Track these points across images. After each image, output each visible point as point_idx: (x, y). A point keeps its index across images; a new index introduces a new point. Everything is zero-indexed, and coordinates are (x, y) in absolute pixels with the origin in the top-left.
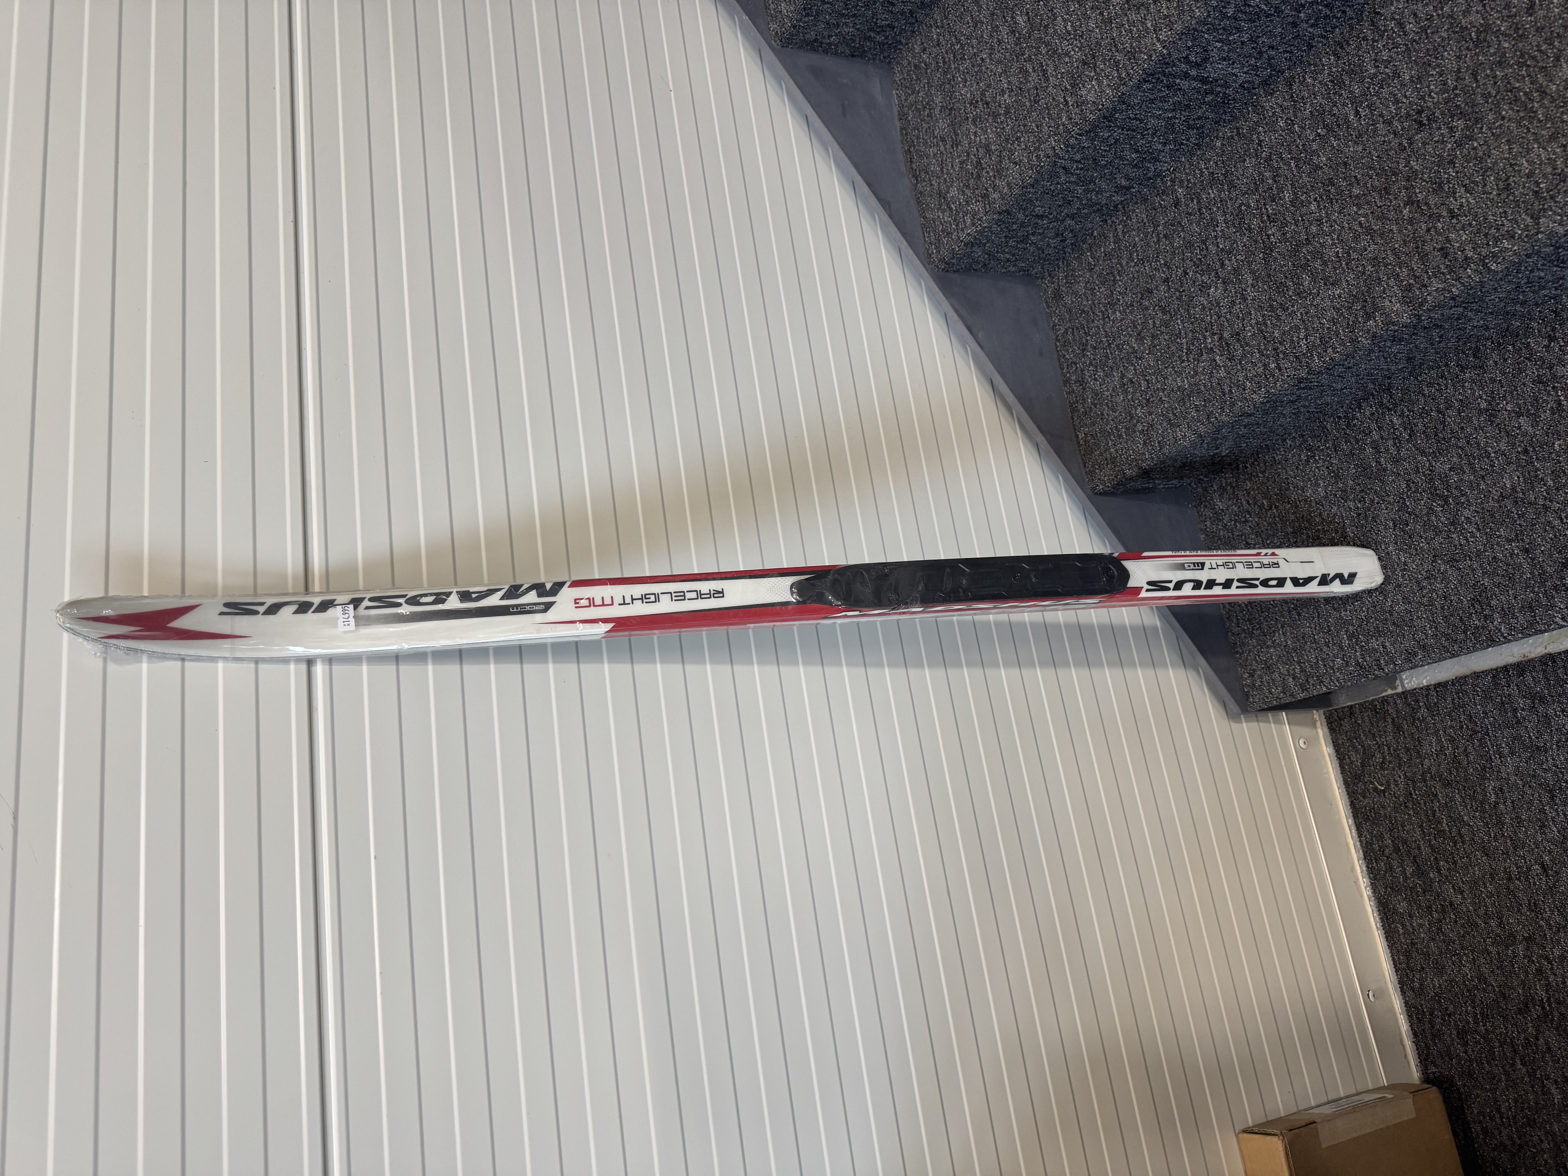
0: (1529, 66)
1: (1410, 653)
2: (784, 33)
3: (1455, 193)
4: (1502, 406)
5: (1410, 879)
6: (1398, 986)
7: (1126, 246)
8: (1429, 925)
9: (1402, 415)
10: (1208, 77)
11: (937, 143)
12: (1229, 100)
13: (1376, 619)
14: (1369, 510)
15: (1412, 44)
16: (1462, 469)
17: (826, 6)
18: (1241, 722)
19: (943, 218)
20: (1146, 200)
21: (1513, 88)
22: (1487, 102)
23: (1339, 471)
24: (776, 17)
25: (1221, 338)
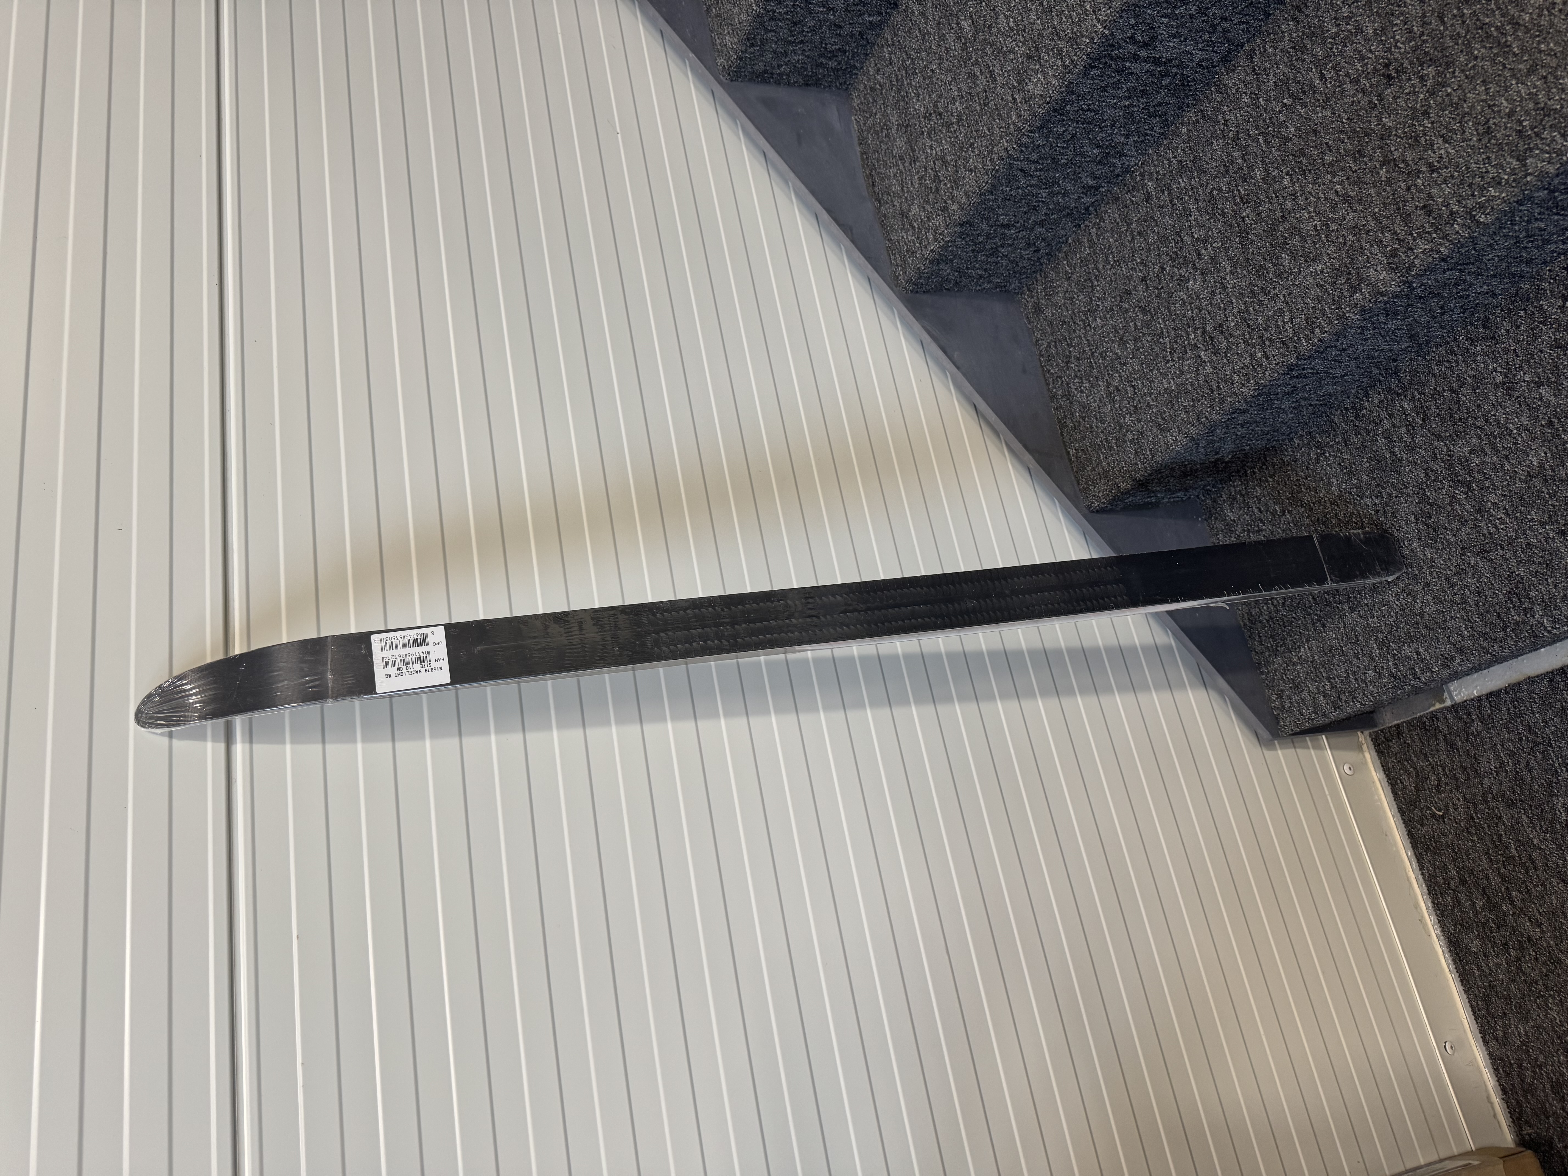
1: (1447, 658)
2: (731, 66)
3: (1432, 145)
4: (1519, 377)
5: (1481, 913)
6: (1480, 1035)
7: (1101, 249)
8: (1507, 964)
9: (1413, 399)
10: (1160, 57)
11: (896, 162)
12: (1189, 82)
13: (1407, 624)
14: (1387, 506)
16: (1483, 450)
17: (770, 35)
18: (1276, 749)
19: (907, 238)
20: (1117, 199)
21: (1484, 24)
22: (1457, 44)
23: (1351, 467)
24: (722, 51)
25: (1204, 332)
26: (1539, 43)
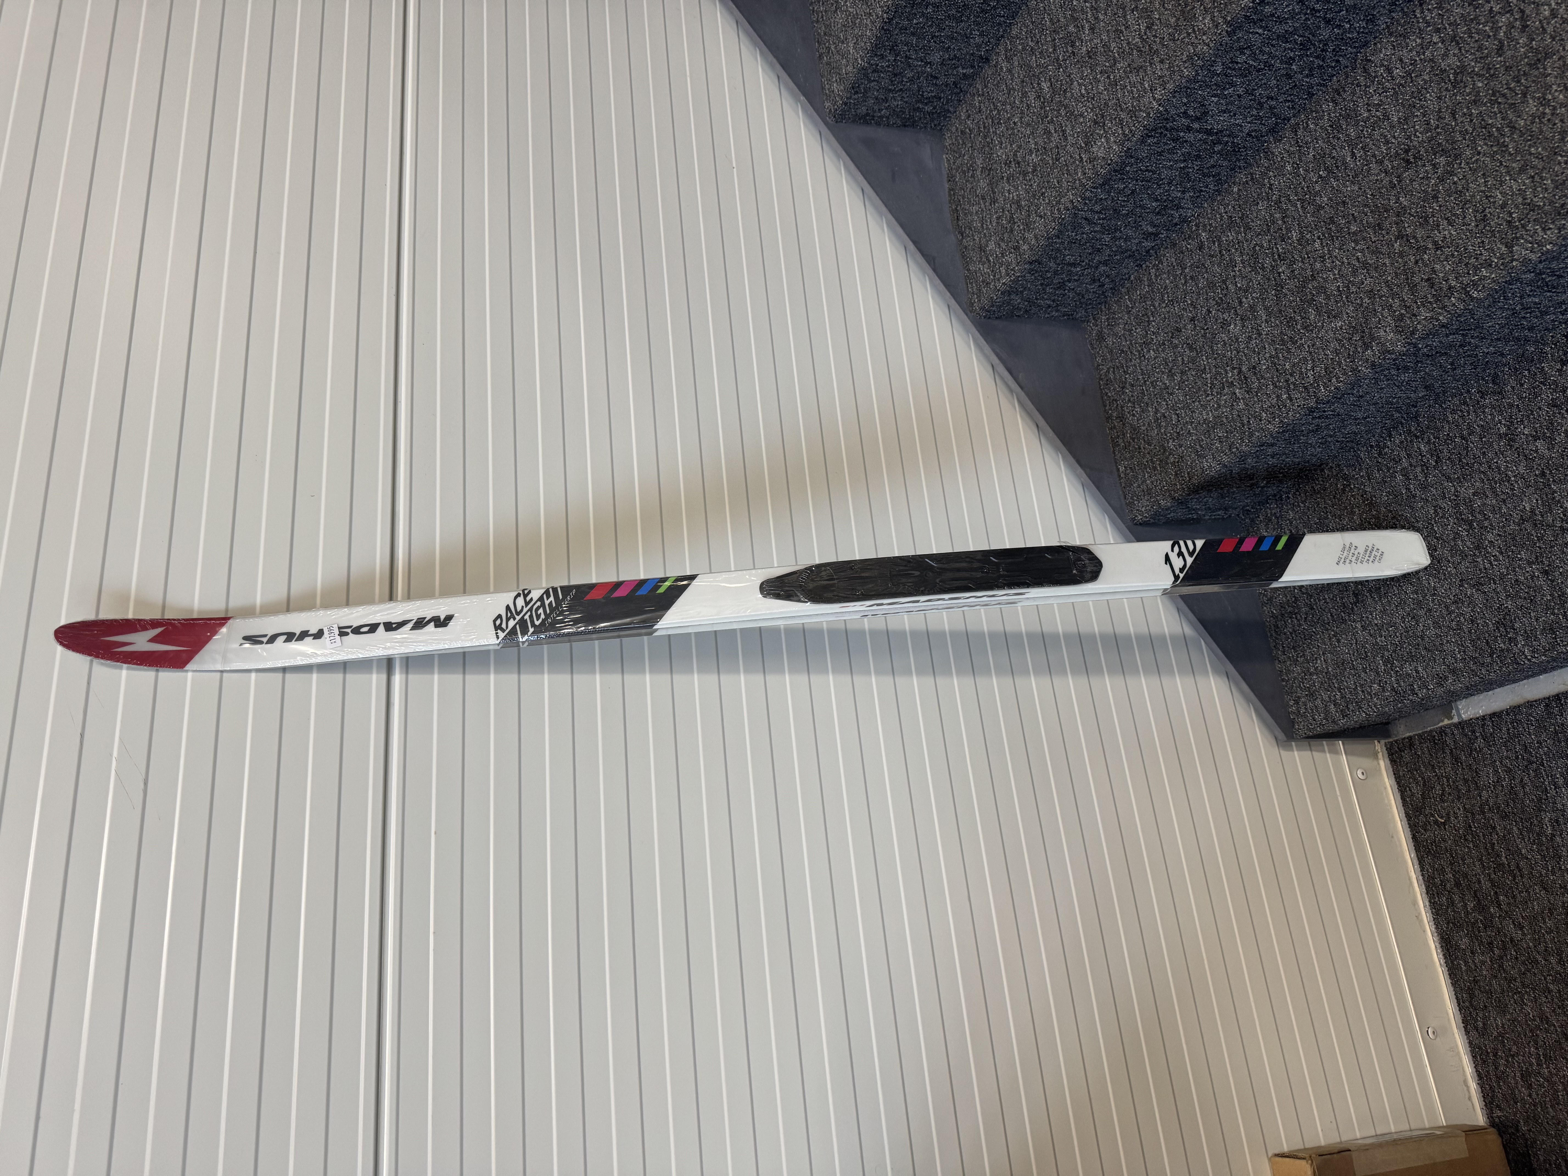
0: (1500, 103)
1: (1441, 678)
2: (836, 110)
3: (1438, 226)
4: (1520, 430)
5: (1471, 913)
6: (1462, 1026)
7: (1158, 289)
8: (1490, 961)
9: (1429, 442)
10: (1211, 129)
11: (979, 201)
12: (1240, 148)
15: (1399, 88)
16: (1484, 493)
17: (872, 84)
18: (1293, 751)
20: (1175, 245)
21: (1487, 124)
22: (1465, 139)
23: (1372, 499)
24: (830, 96)
25: (1240, 372)
26: (1530, 146)
